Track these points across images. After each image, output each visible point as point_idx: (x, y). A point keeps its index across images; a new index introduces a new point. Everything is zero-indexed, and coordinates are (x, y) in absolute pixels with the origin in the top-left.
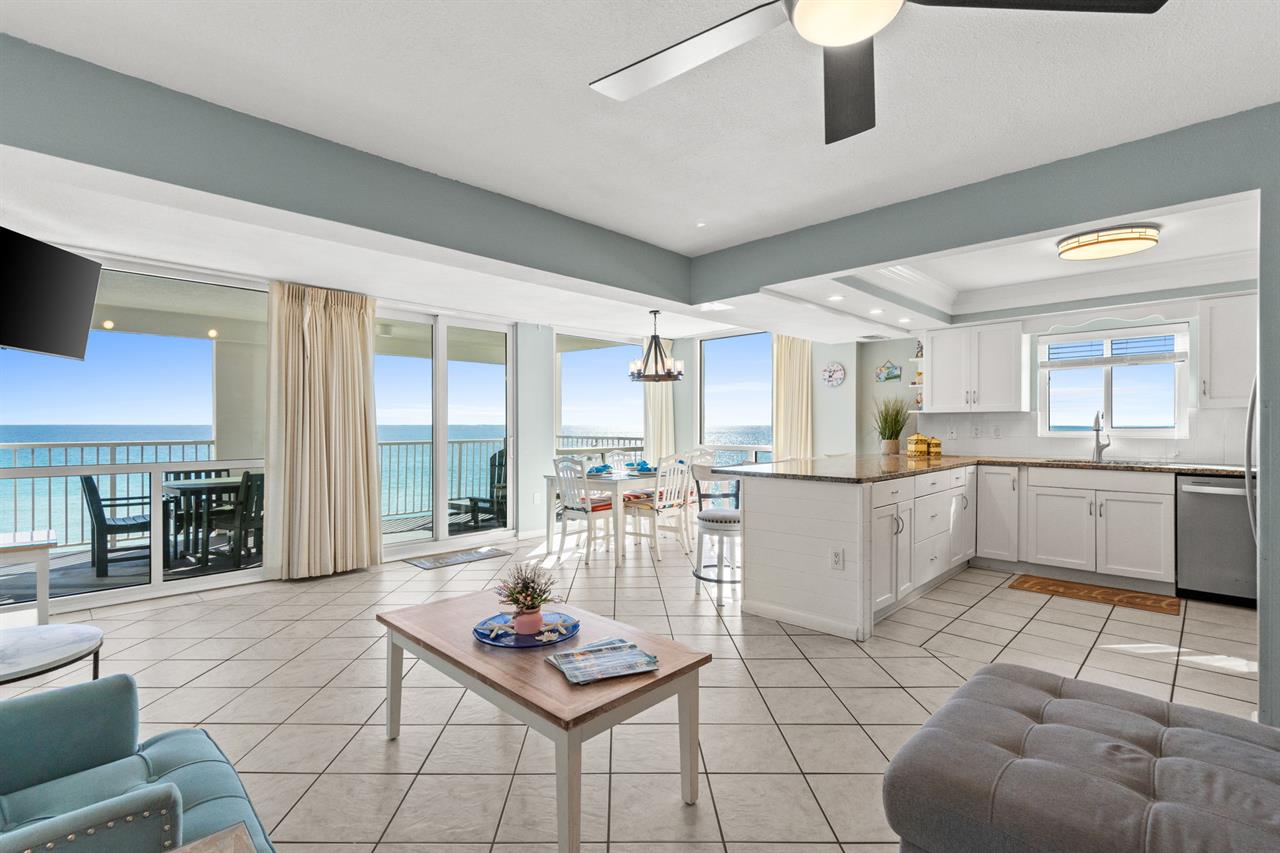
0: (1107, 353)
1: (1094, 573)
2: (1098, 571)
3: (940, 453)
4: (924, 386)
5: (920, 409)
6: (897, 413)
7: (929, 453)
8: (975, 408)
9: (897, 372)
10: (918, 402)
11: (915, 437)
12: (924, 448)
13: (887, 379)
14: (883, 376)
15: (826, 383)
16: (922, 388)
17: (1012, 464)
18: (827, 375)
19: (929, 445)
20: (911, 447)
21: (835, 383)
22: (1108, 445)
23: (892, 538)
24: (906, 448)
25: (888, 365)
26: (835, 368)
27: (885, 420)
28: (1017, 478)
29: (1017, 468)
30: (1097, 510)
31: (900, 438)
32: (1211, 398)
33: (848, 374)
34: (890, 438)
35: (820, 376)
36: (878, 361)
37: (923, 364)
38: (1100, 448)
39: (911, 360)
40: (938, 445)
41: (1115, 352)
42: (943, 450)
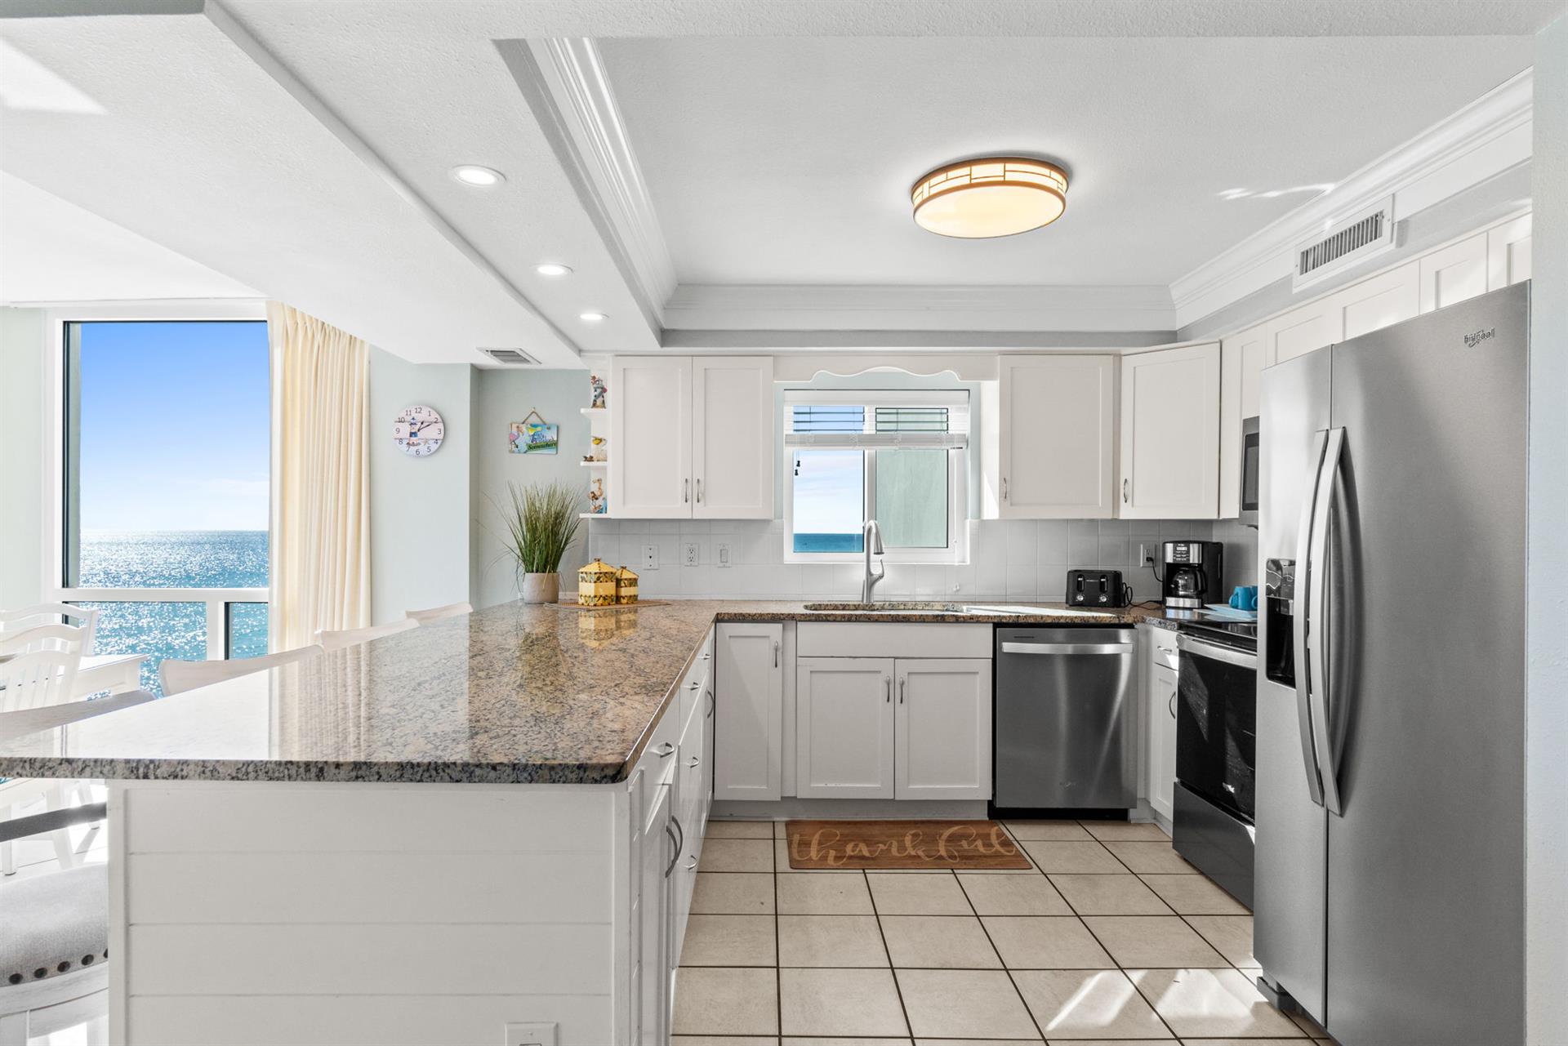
0: (869, 428)
1: (892, 802)
2: (897, 798)
3: (635, 597)
4: (609, 464)
5: (600, 510)
6: (559, 518)
7: (618, 599)
8: (701, 512)
9: (550, 435)
10: (595, 497)
11: (593, 568)
12: (609, 588)
13: (530, 448)
14: (524, 440)
15: (404, 446)
16: (605, 468)
17: (774, 619)
18: (406, 429)
19: (618, 581)
20: (587, 589)
21: (423, 448)
22: (881, 577)
23: (661, 882)
24: (577, 588)
25: (534, 419)
26: (423, 416)
27: (533, 529)
28: (780, 644)
29: (780, 626)
30: (896, 692)
31: (561, 567)
32: (1011, 505)
33: (451, 433)
34: (542, 569)
35: (388, 432)
36: (513, 408)
37: (604, 422)
38: (871, 582)
39: (583, 411)
40: (633, 582)
41: (880, 426)
42: (642, 591)
